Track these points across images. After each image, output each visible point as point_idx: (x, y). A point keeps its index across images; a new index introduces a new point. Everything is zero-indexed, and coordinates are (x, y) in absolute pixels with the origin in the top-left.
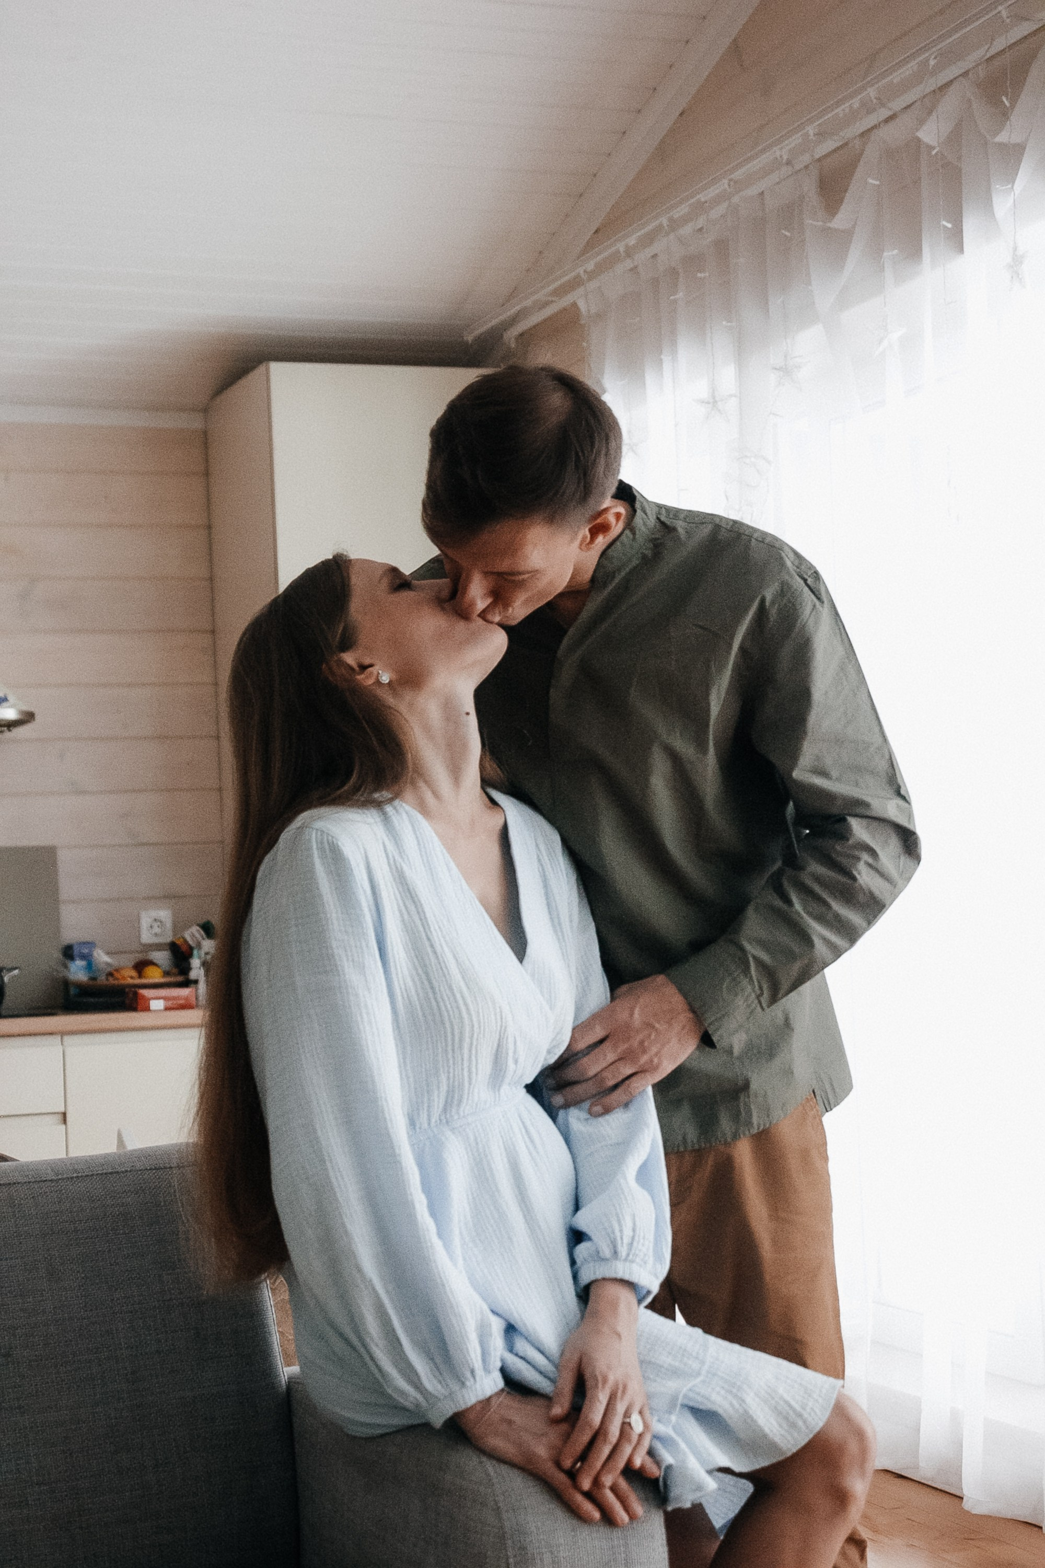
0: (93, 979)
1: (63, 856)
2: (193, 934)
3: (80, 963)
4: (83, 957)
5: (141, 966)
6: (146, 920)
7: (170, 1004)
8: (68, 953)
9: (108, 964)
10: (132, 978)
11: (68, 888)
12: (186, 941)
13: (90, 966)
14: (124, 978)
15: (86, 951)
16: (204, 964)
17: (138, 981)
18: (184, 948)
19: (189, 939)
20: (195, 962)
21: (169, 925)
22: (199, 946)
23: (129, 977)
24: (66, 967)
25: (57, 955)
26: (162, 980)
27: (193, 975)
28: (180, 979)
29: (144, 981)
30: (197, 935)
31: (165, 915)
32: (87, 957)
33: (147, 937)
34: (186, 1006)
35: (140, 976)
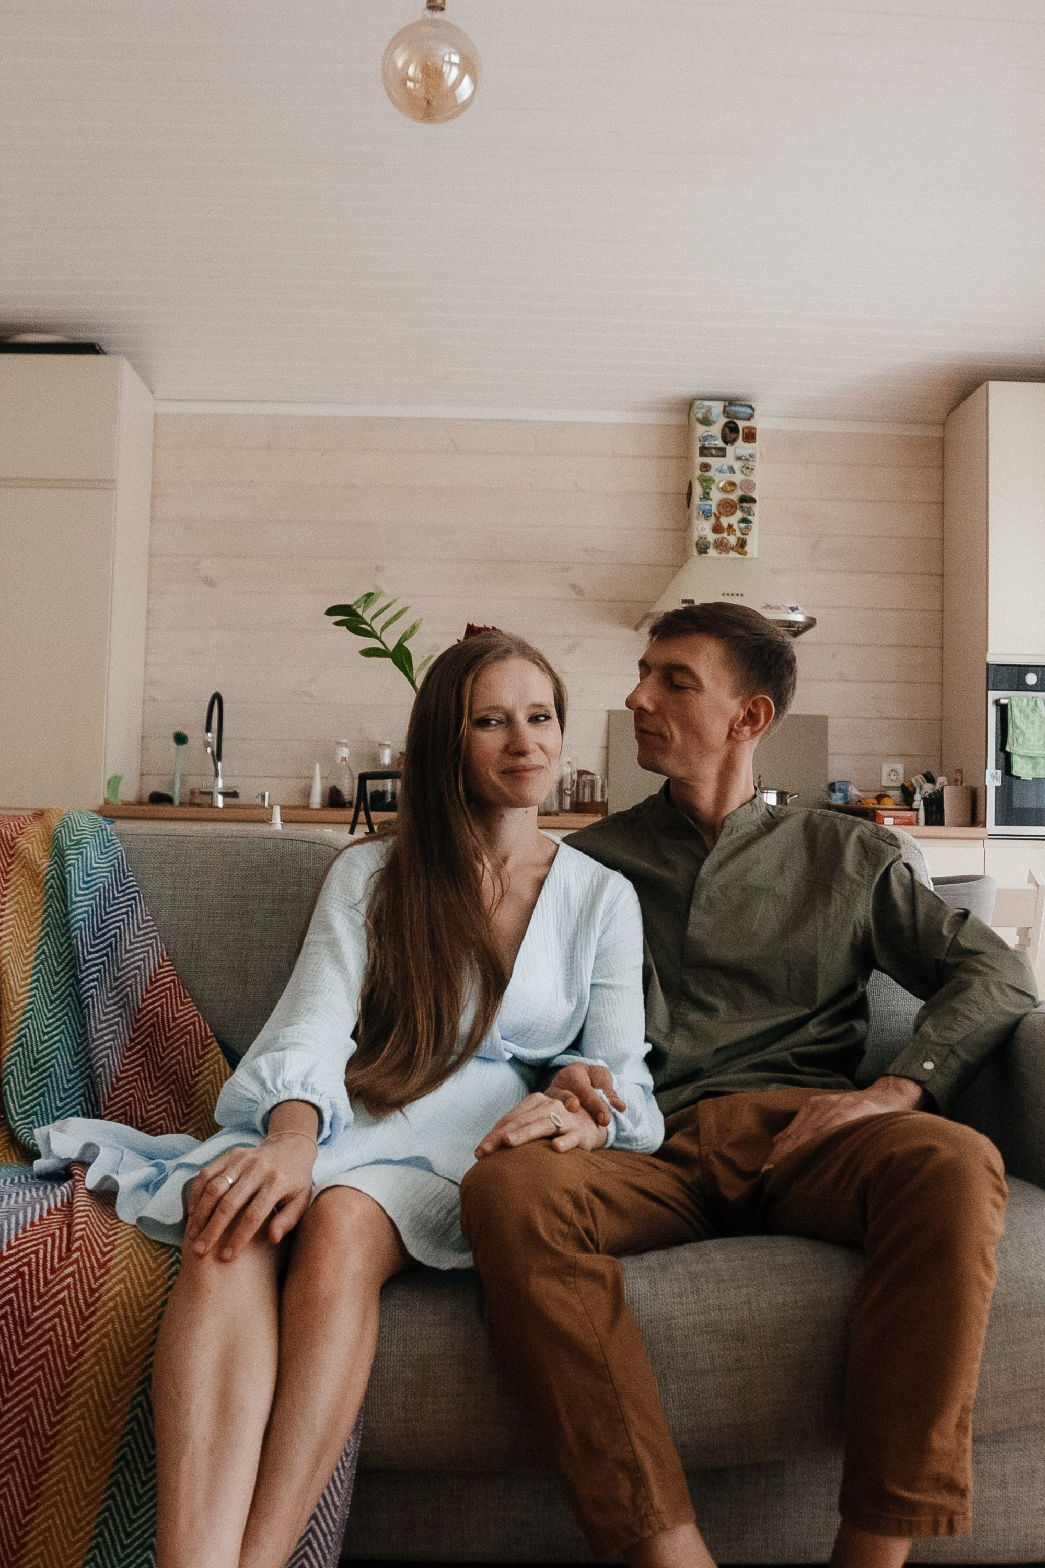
0: (847, 803)
1: (831, 723)
2: (917, 779)
3: (838, 795)
4: (841, 791)
5: (879, 798)
6: (885, 770)
7: (898, 821)
8: (832, 788)
9: (856, 795)
10: (873, 804)
11: (833, 744)
12: (912, 785)
13: (846, 797)
14: (868, 804)
15: (843, 787)
16: (924, 799)
17: (878, 806)
18: (911, 789)
19: (914, 782)
20: (918, 797)
21: (901, 776)
22: (921, 788)
23: (871, 803)
24: (829, 796)
25: (824, 787)
26: (894, 807)
27: (915, 805)
28: (907, 807)
29: (882, 806)
30: (920, 780)
31: (900, 767)
32: (845, 792)
33: (886, 782)
34: (909, 823)
35: (879, 804)
